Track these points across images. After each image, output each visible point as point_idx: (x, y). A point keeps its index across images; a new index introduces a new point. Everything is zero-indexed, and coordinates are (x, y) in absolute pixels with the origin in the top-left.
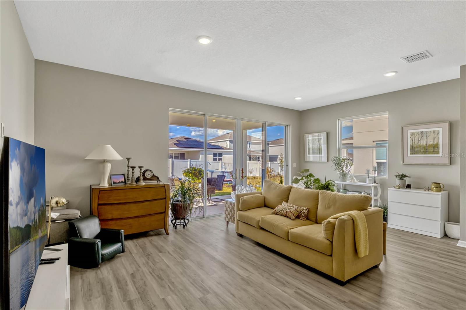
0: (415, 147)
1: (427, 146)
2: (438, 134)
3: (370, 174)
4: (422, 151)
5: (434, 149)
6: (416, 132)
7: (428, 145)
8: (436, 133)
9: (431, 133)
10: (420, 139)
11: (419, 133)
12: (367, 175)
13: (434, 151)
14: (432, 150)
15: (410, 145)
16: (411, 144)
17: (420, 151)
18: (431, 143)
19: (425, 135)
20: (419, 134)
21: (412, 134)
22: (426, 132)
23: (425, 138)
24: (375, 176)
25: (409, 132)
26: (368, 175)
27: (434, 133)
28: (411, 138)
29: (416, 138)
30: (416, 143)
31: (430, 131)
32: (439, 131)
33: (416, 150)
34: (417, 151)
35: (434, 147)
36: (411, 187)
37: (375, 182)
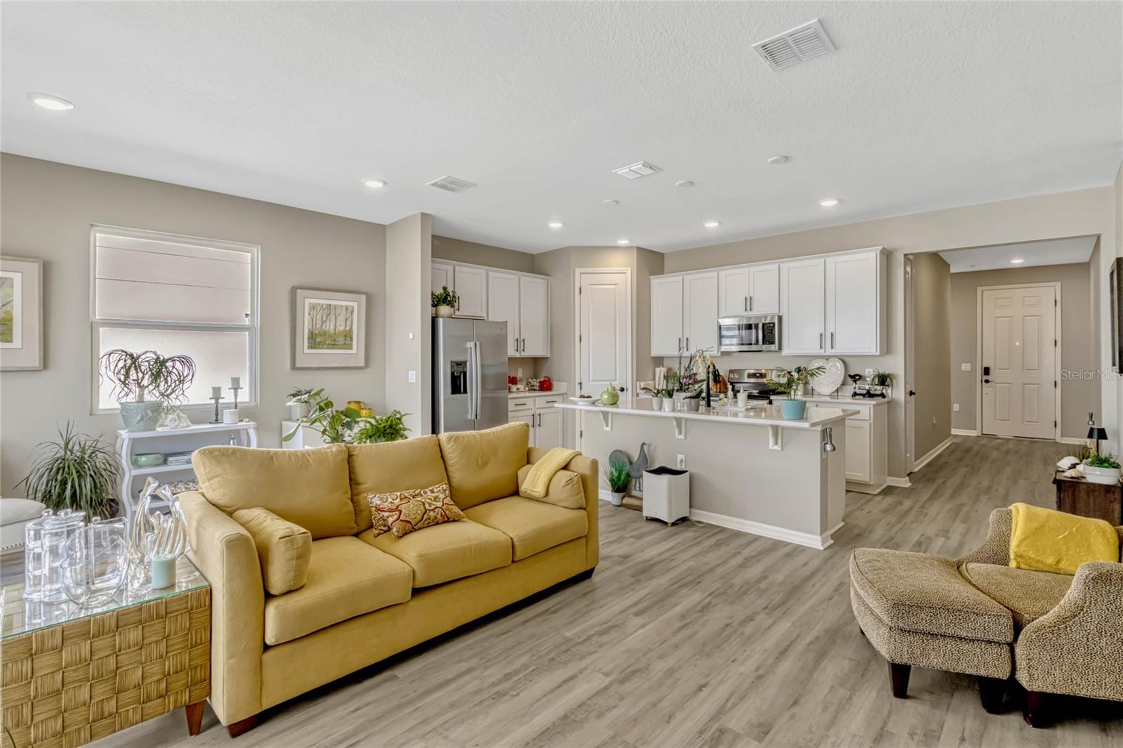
0: (316, 335)
1: (335, 333)
2: (352, 312)
4: (327, 342)
5: (345, 339)
6: (319, 304)
7: (337, 332)
8: (349, 310)
9: (342, 309)
10: (324, 319)
11: (324, 307)
13: (345, 344)
14: (343, 342)
15: (309, 329)
16: (310, 328)
17: (325, 342)
18: (342, 328)
19: (333, 312)
20: (323, 309)
21: (313, 307)
22: (335, 306)
23: (333, 318)
24: (236, 403)
25: (308, 301)
26: (217, 402)
27: (347, 309)
28: (309, 314)
29: (318, 316)
30: (318, 326)
31: (342, 306)
32: (353, 307)
33: (318, 340)
34: (320, 343)
35: (345, 336)
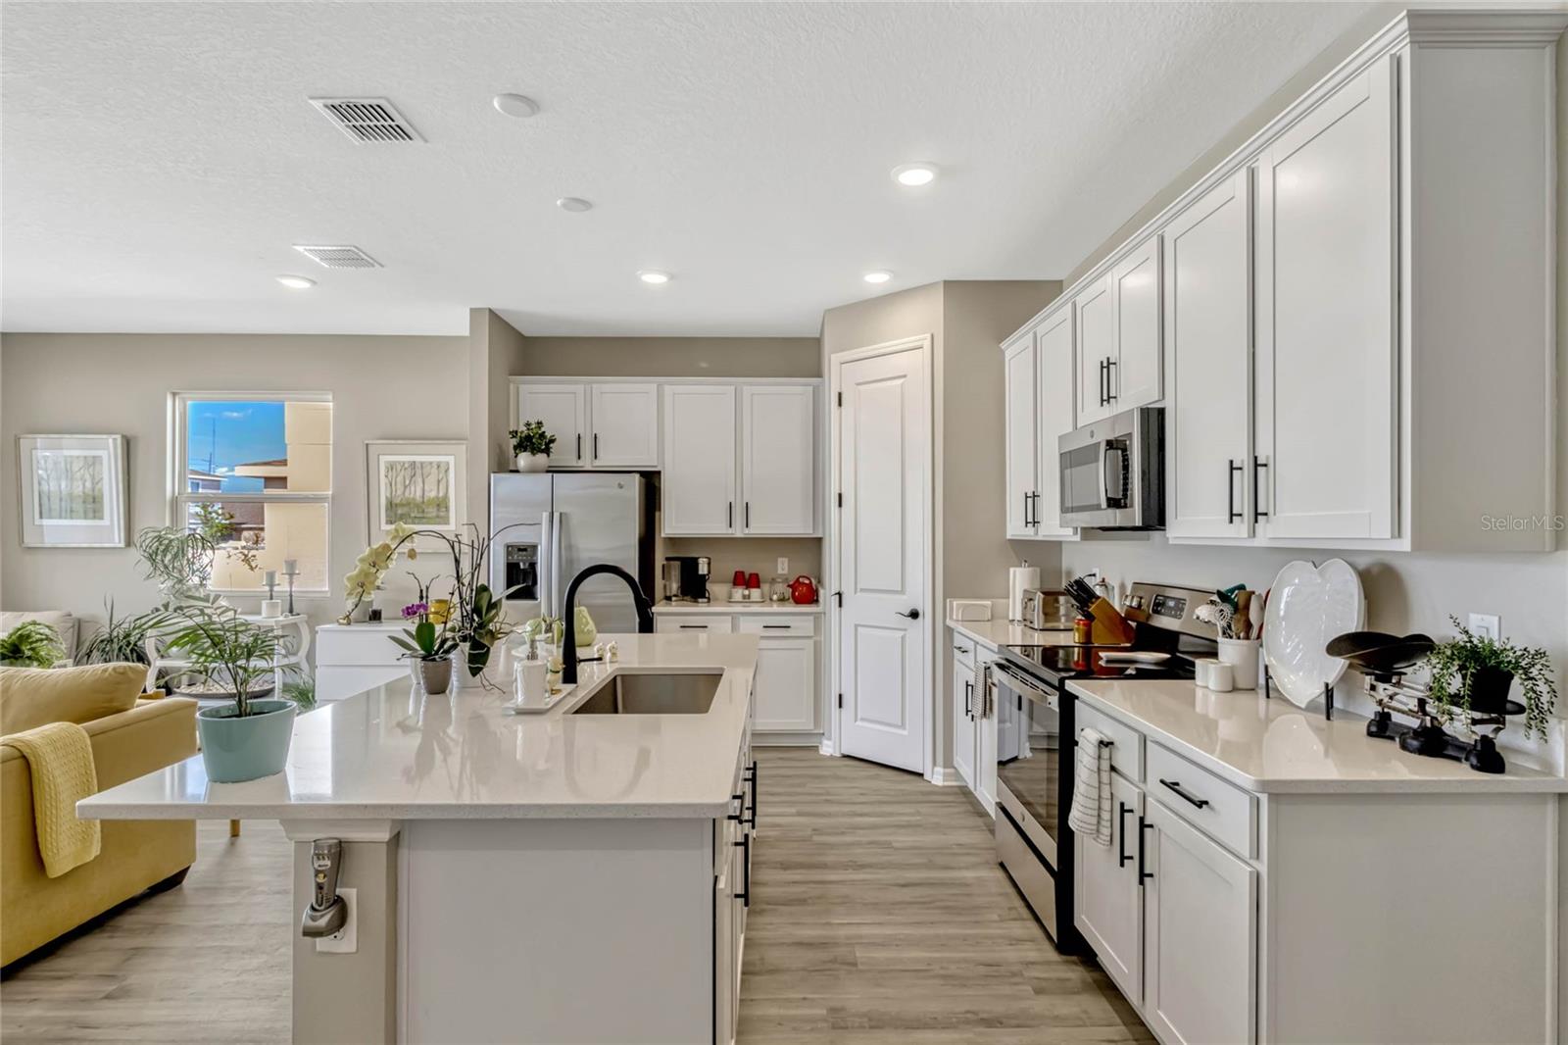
0: (396, 505)
1: (423, 502)
2: (447, 471)
3: (279, 585)
4: (413, 515)
6: (399, 462)
7: (425, 500)
8: (443, 469)
9: (432, 467)
10: (407, 482)
11: (406, 466)
12: (267, 588)
13: (438, 517)
14: (434, 514)
15: (387, 498)
16: (389, 495)
17: (409, 515)
18: (433, 494)
19: (419, 472)
20: (405, 469)
21: (391, 467)
22: (422, 463)
23: (420, 480)
24: (291, 591)
25: (383, 460)
26: (271, 591)
27: (438, 467)
28: (386, 476)
29: (398, 479)
30: (399, 492)
31: (431, 463)
32: (448, 463)
33: (399, 512)
34: (402, 515)
35: (438, 505)
36: (383, 616)
37: (291, 611)
